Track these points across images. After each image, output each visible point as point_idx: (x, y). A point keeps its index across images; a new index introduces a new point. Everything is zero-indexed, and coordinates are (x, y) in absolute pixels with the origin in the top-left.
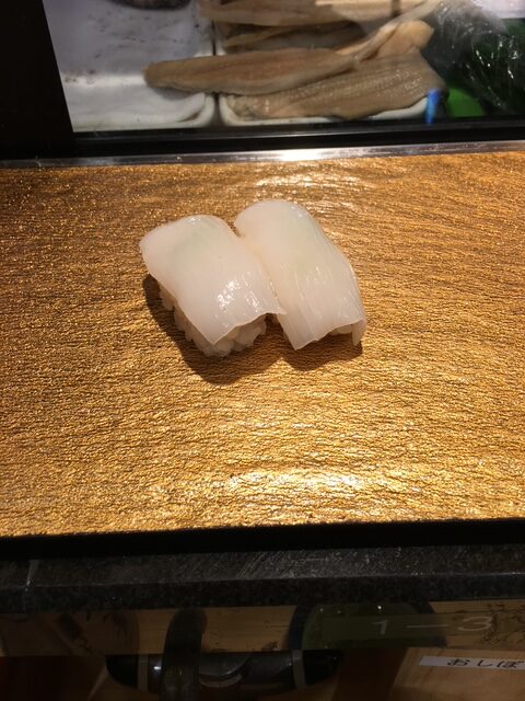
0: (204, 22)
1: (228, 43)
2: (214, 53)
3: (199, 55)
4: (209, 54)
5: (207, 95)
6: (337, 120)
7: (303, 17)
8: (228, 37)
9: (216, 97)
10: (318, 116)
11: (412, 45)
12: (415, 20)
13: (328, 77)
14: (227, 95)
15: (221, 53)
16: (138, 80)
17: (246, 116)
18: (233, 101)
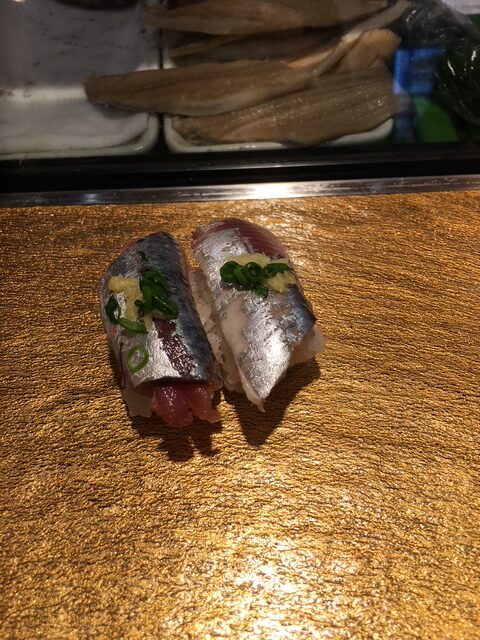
0: (151, 29)
1: (176, 53)
2: (161, 66)
3: (143, 68)
4: (155, 67)
5: (150, 114)
6: (293, 146)
7: (256, 24)
8: (175, 47)
9: (161, 118)
10: (272, 140)
11: (377, 57)
12: (382, 28)
13: (283, 95)
14: (172, 116)
15: (168, 66)
16: (77, 93)
17: (193, 139)
18: (178, 122)
